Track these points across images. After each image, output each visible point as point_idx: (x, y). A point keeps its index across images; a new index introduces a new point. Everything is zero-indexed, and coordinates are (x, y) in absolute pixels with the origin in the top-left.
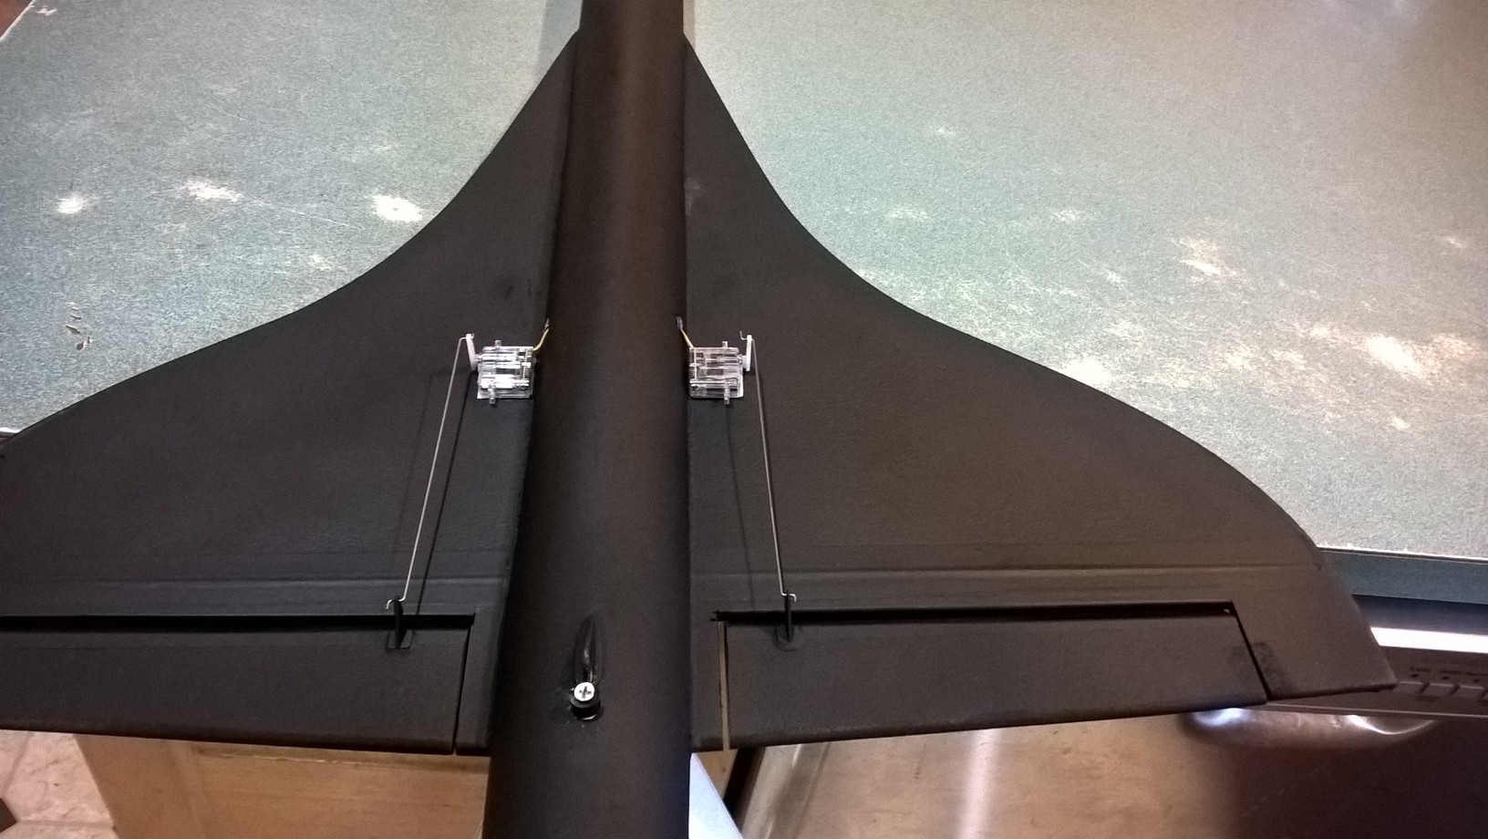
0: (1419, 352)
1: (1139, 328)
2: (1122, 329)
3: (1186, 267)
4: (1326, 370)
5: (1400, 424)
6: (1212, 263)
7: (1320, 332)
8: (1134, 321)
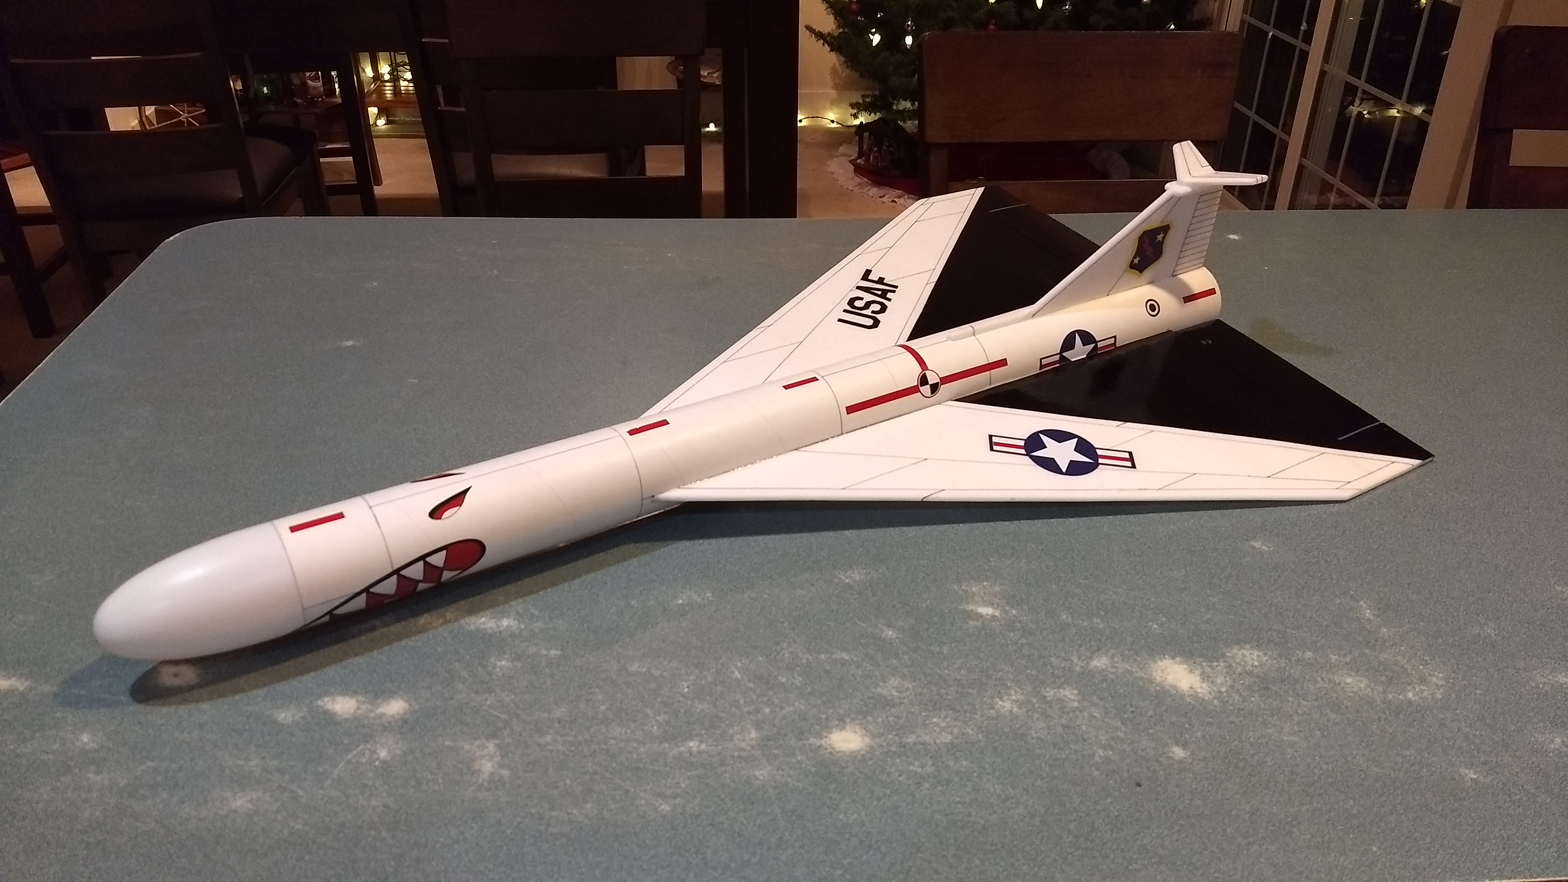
0: (1208, 670)
1: (908, 684)
2: (891, 687)
3: (965, 611)
4: (1101, 703)
5: (1179, 752)
6: (993, 604)
7: (1100, 662)
8: (904, 677)
